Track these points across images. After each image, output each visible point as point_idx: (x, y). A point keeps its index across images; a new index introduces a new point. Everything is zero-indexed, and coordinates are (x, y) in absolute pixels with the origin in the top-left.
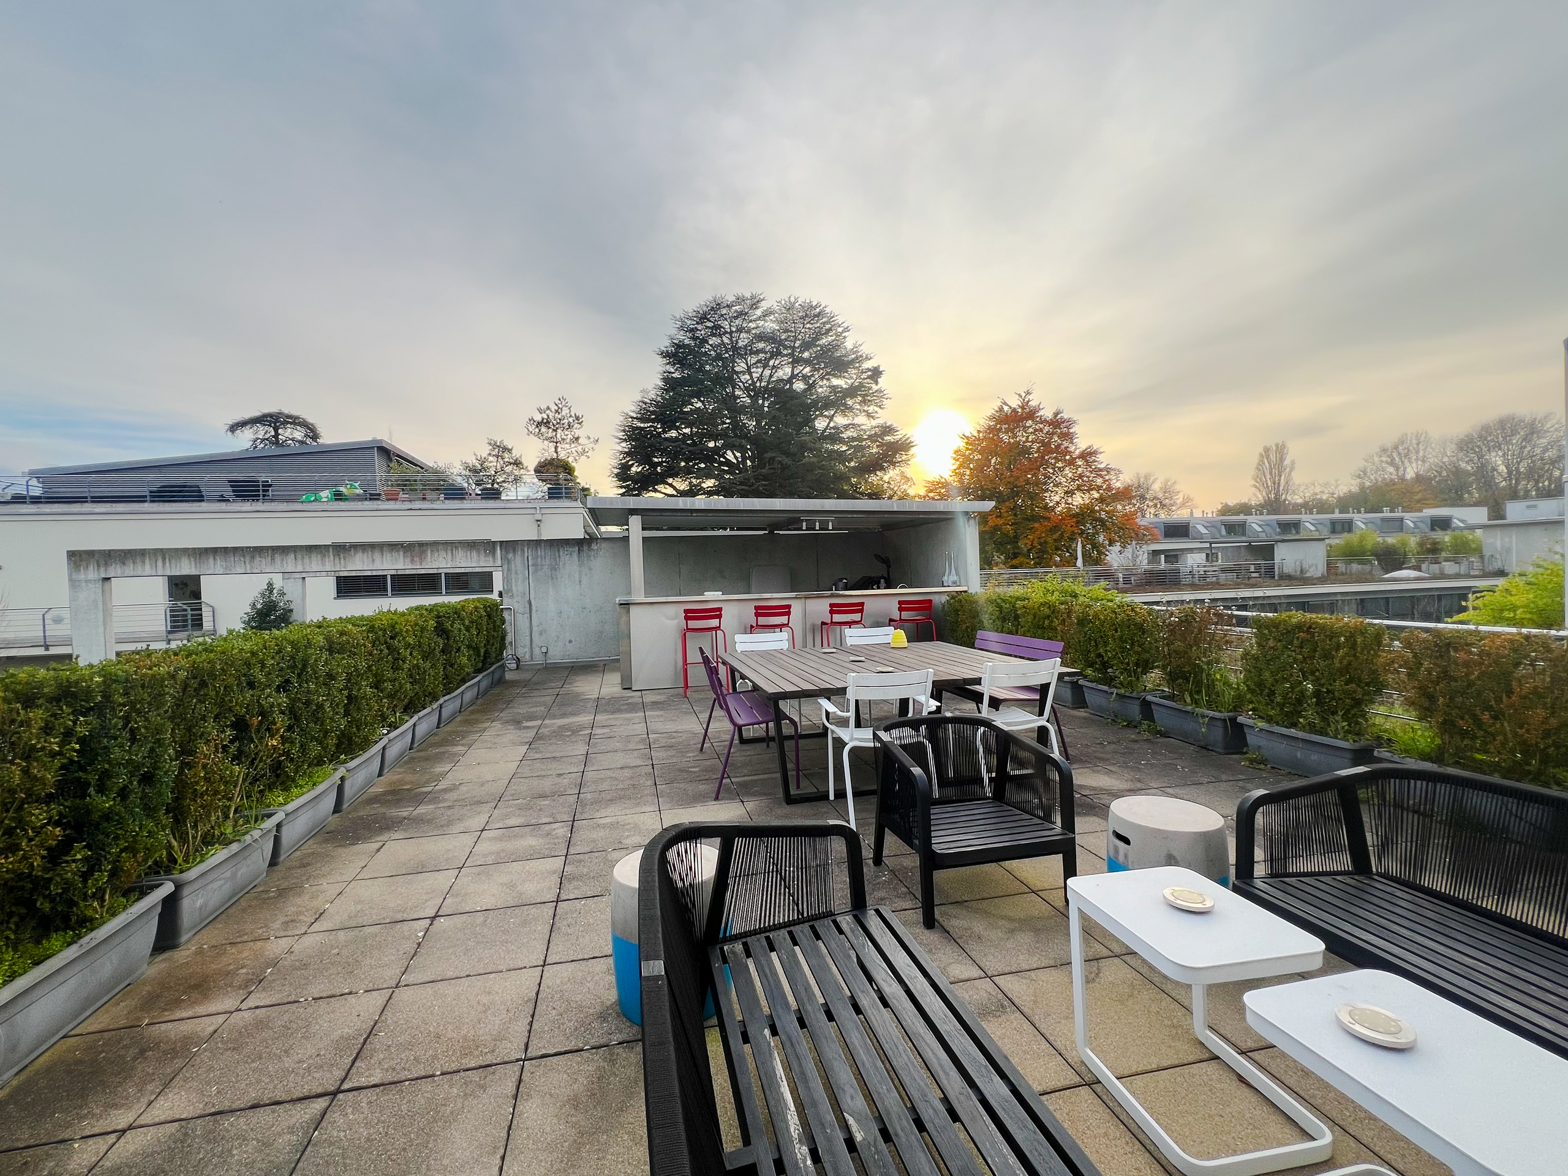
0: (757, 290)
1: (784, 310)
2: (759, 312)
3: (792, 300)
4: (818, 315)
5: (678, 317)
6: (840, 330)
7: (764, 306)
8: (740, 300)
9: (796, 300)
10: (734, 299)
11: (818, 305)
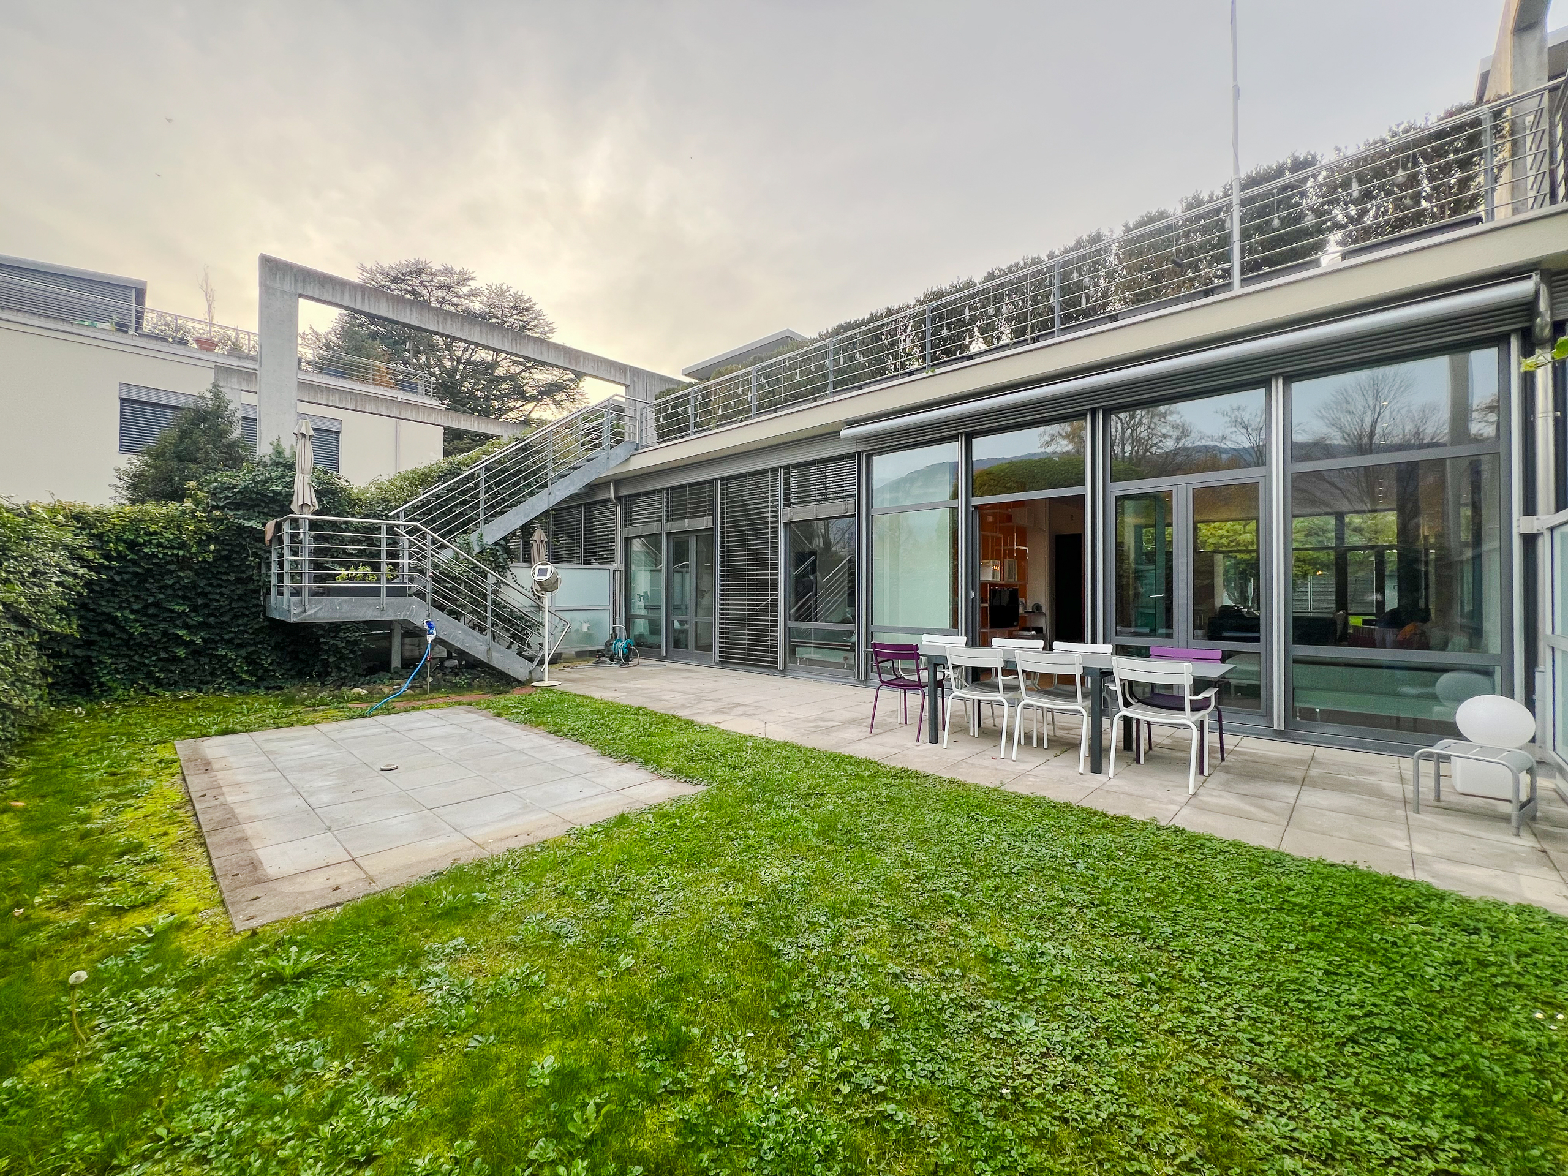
0: (468, 268)
1: (493, 295)
2: (465, 290)
3: (504, 287)
4: (528, 310)
5: (368, 268)
6: (547, 329)
7: (473, 284)
8: (448, 271)
9: (508, 288)
10: (441, 268)
11: (529, 300)
